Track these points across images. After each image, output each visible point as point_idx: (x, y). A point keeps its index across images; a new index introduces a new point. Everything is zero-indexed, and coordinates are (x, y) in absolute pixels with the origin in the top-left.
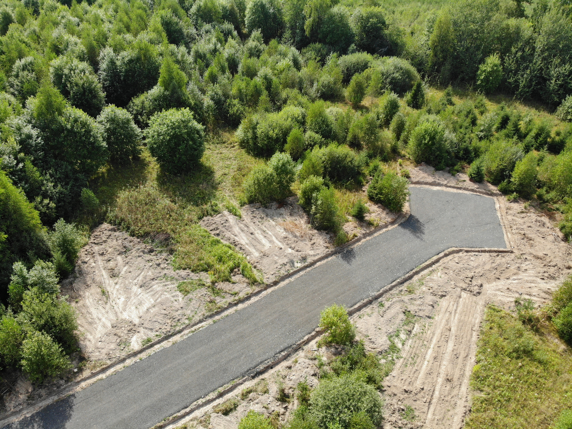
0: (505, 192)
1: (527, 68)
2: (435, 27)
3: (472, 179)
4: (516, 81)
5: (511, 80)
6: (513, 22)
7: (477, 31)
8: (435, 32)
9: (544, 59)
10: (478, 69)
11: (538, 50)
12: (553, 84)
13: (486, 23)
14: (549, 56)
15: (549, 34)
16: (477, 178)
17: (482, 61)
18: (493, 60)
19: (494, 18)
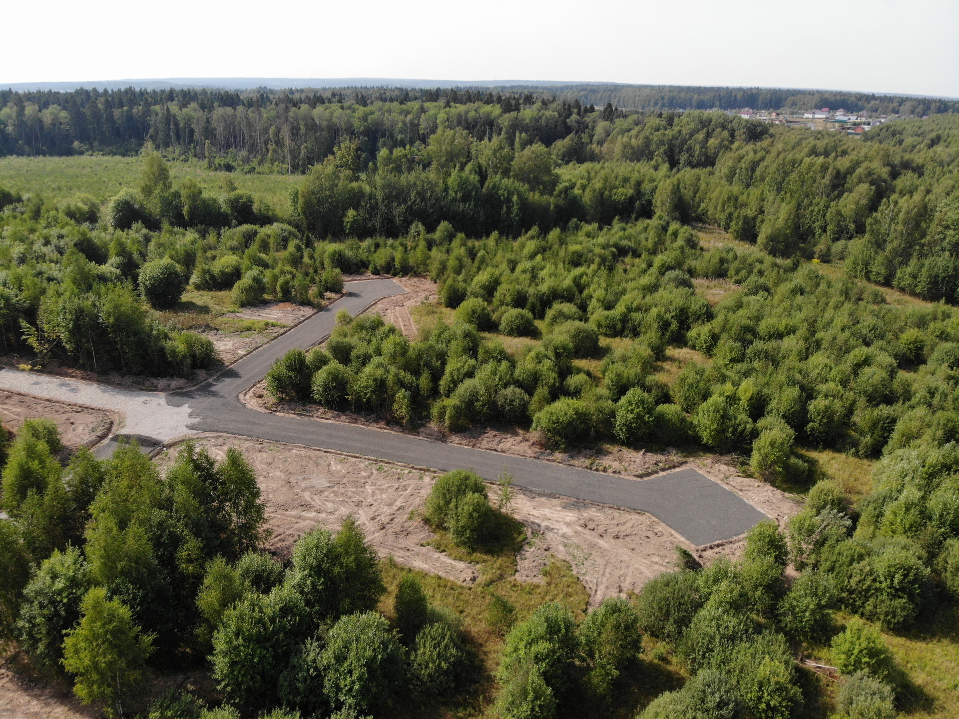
0: (395, 275)
1: (377, 214)
2: (300, 196)
3: (373, 273)
4: (373, 225)
5: (369, 225)
6: (354, 184)
7: (330, 196)
8: (301, 201)
9: (386, 206)
10: (343, 222)
11: (380, 202)
12: (397, 220)
13: (335, 189)
14: (389, 203)
15: (384, 187)
16: (376, 272)
17: (345, 215)
18: (351, 213)
19: (340, 184)
